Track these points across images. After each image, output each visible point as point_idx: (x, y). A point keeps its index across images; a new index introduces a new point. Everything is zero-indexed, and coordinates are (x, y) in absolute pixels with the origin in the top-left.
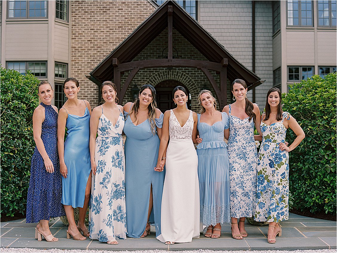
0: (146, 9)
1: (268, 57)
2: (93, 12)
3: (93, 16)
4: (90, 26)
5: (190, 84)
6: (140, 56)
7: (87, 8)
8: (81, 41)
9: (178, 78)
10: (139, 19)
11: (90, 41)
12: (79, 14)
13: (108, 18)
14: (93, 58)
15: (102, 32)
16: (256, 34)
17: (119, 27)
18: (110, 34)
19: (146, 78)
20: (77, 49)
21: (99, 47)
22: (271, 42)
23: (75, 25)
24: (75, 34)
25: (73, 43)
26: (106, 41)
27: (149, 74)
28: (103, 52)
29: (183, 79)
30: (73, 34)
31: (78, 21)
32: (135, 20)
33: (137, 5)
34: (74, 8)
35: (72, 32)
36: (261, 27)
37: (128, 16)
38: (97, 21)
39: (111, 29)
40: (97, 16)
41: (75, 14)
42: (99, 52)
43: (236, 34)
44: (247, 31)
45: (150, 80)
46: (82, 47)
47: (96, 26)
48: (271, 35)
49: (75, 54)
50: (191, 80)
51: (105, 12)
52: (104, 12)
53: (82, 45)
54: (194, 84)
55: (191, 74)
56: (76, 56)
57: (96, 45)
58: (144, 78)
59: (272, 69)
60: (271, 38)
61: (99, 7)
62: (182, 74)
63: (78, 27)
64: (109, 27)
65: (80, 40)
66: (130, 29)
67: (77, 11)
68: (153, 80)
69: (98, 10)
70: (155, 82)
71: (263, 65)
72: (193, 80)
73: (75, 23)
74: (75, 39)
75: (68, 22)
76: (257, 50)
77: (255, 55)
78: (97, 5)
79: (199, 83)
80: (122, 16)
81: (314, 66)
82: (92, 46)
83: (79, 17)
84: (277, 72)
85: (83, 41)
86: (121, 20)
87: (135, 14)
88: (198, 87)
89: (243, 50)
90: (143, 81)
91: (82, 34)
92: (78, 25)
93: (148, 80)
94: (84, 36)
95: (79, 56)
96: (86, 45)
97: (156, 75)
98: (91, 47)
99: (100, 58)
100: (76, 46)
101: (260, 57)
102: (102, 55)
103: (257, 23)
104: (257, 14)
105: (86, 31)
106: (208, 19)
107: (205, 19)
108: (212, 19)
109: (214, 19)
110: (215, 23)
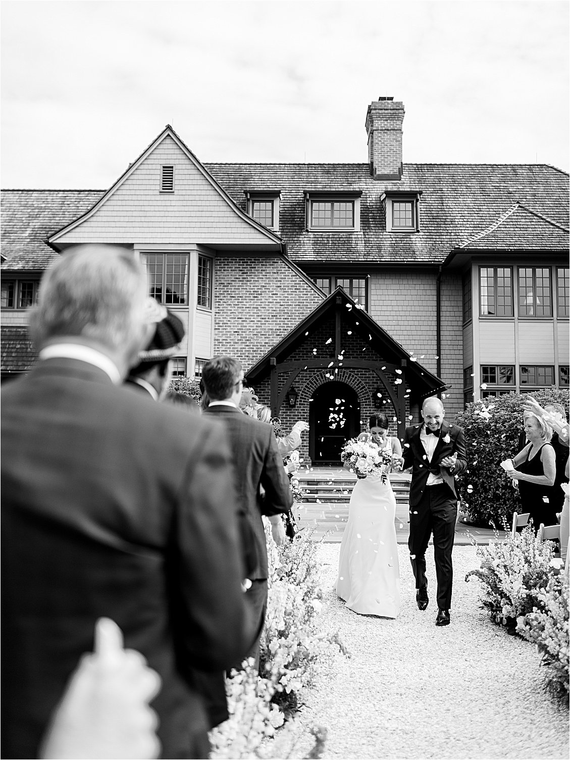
0: (305, 295)
1: (457, 352)
2: (241, 297)
3: (241, 302)
4: (237, 314)
5: (360, 387)
6: (298, 351)
7: (234, 292)
8: (226, 332)
9: (345, 379)
10: (297, 307)
11: (236, 332)
12: (224, 300)
13: (260, 305)
14: (241, 354)
15: (252, 321)
16: (442, 323)
17: (272, 316)
18: (262, 324)
19: (306, 379)
20: (221, 342)
21: (248, 340)
22: (460, 333)
23: (218, 313)
24: (218, 324)
25: (216, 334)
26: (257, 332)
27: (309, 374)
28: (253, 346)
29: (351, 380)
30: (216, 324)
31: (223, 308)
32: (292, 308)
33: (296, 289)
34: (218, 291)
35: (215, 321)
36: (448, 314)
37: (283, 302)
38: (246, 308)
39: (263, 319)
40: (246, 302)
41: (219, 299)
42: (247, 346)
43: (416, 323)
44: (431, 318)
45: (310, 381)
46: (226, 340)
47: (244, 314)
48: (460, 323)
49: (218, 348)
50: (360, 382)
51: (256, 297)
52: (254, 297)
53: (227, 337)
54: (364, 387)
55: (361, 374)
56: (219, 351)
57: (244, 337)
58: (302, 379)
59: (462, 367)
60: (461, 328)
61: (248, 291)
62: (350, 374)
63: (222, 315)
64: (260, 316)
65: (225, 331)
66: (286, 319)
67: (222, 296)
68: (314, 382)
69: (248, 295)
70: (317, 384)
71: (451, 361)
72: (363, 382)
73: (219, 310)
74: (219, 329)
75: (211, 309)
76: (442, 343)
77: (440, 350)
78: (247, 289)
79: (370, 386)
80: (276, 303)
81: (514, 366)
82: (240, 338)
83: (224, 302)
84: (468, 370)
85: (229, 332)
86: (276, 308)
87: (292, 300)
88: (369, 391)
89: (425, 342)
90: (302, 382)
91: (227, 324)
92: (223, 313)
93: (308, 381)
94: (229, 326)
95: (223, 351)
96: (232, 337)
97: (318, 376)
98: (238, 340)
99: (248, 354)
100: (219, 338)
101: (447, 352)
102: (251, 350)
103: (443, 309)
104: (443, 298)
105: (232, 320)
106: (381, 303)
107: (377, 303)
108: (386, 303)
109: (389, 303)
110: (390, 308)
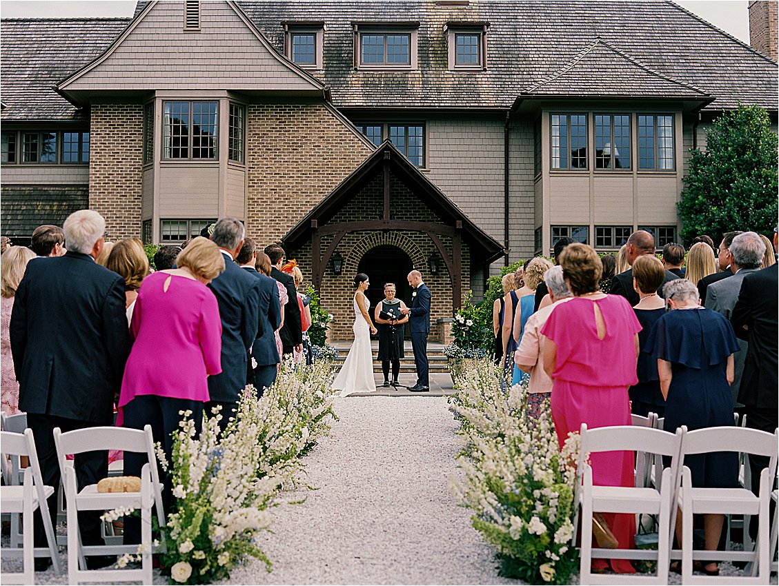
0: (352, 146)
1: (527, 210)
2: (278, 149)
3: (278, 156)
4: (274, 169)
5: (414, 251)
6: (344, 211)
7: (270, 143)
8: (262, 190)
9: (397, 243)
10: (343, 160)
11: (273, 190)
12: (259, 153)
13: (300, 159)
14: (279, 215)
15: (291, 177)
16: (511, 177)
17: (314, 171)
18: (302, 180)
19: (353, 243)
20: (256, 202)
21: (287, 199)
22: (532, 189)
23: (253, 168)
24: (253, 180)
25: (250, 193)
26: (297, 190)
27: (356, 237)
28: (292, 205)
29: (404, 244)
30: (250, 180)
31: (257, 162)
32: (337, 162)
33: (340, 140)
34: (252, 143)
35: (249, 177)
36: (517, 166)
37: (327, 155)
38: (284, 162)
39: (303, 174)
40: (285, 155)
41: (253, 152)
42: (286, 205)
43: (481, 177)
44: (498, 172)
45: (358, 245)
46: (263, 199)
47: (282, 169)
48: (532, 177)
49: (253, 208)
50: (415, 245)
51: (296, 149)
52: (294, 149)
53: (263, 196)
54: (419, 251)
55: (415, 237)
56: (254, 211)
57: (282, 196)
58: (349, 243)
59: (533, 227)
60: (532, 183)
61: (286, 143)
62: (403, 237)
63: (257, 171)
64: (301, 171)
65: (260, 188)
66: (330, 174)
67: (256, 148)
68: (363, 246)
69: (286, 147)
70: (365, 248)
71: (520, 221)
72: (417, 246)
73: (253, 165)
74: (254, 186)
75: (244, 164)
76: (511, 200)
77: (508, 208)
78: (285, 140)
79: (426, 249)
80: (319, 156)
82: (277, 197)
83: (259, 156)
84: (538, 232)
85: (265, 189)
86: (318, 162)
87: (337, 152)
88: (425, 256)
89: (492, 199)
90: (348, 246)
91: (263, 180)
92: (258, 168)
93: (355, 245)
94: (265, 183)
95: (259, 211)
96: (269, 196)
97: (366, 239)
98: (276, 199)
99: (287, 214)
100: (254, 197)
101: (516, 210)
102: (291, 210)
103: (512, 160)
104: (512, 148)
105: (269, 176)
106: (441, 154)
107: (436, 154)
108: (446, 154)
109: (450, 154)
110: (451, 160)
